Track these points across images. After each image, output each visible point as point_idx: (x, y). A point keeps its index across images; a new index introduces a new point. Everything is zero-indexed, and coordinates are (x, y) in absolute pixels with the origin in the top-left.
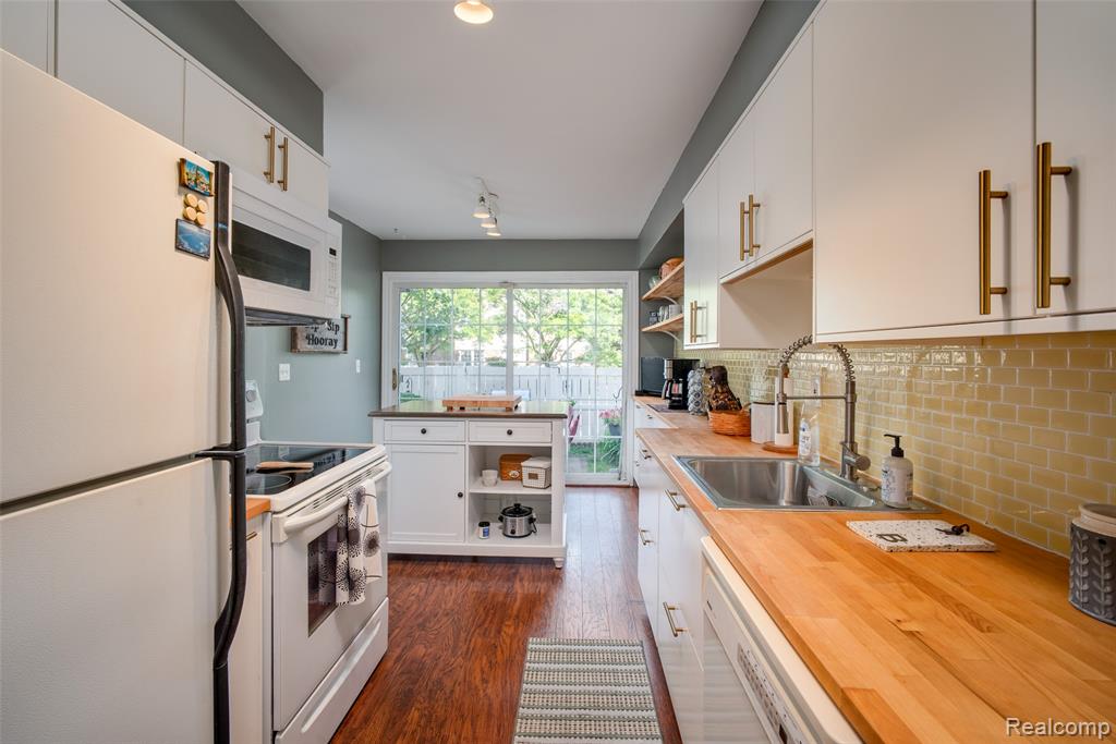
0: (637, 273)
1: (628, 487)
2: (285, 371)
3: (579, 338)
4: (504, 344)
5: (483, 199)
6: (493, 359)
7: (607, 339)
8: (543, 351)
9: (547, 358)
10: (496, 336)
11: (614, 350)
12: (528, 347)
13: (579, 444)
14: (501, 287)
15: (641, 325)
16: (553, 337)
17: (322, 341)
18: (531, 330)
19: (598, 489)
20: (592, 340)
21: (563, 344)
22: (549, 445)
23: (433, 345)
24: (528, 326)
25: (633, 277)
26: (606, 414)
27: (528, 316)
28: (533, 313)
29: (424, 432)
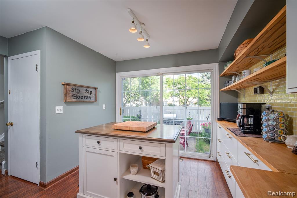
0: (218, 63)
1: (214, 161)
2: (59, 110)
3: (195, 98)
4: (172, 100)
5: (133, 22)
6: (170, 104)
7: (204, 98)
8: (183, 101)
9: (185, 104)
10: (170, 97)
11: (206, 101)
12: (180, 100)
13: (194, 133)
14: (158, 75)
15: (220, 88)
16: (187, 97)
17: (82, 97)
18: (180, 95)
19: (199, 161)
20: (199, 98)
21: (190, 99)
22: (164, 158)
23: (153, 100)
24: (179, 95)
25: (216, 66)
26: (204, 124)
27: (180, 91)
28: (181, 90)
29: (99, 142)
